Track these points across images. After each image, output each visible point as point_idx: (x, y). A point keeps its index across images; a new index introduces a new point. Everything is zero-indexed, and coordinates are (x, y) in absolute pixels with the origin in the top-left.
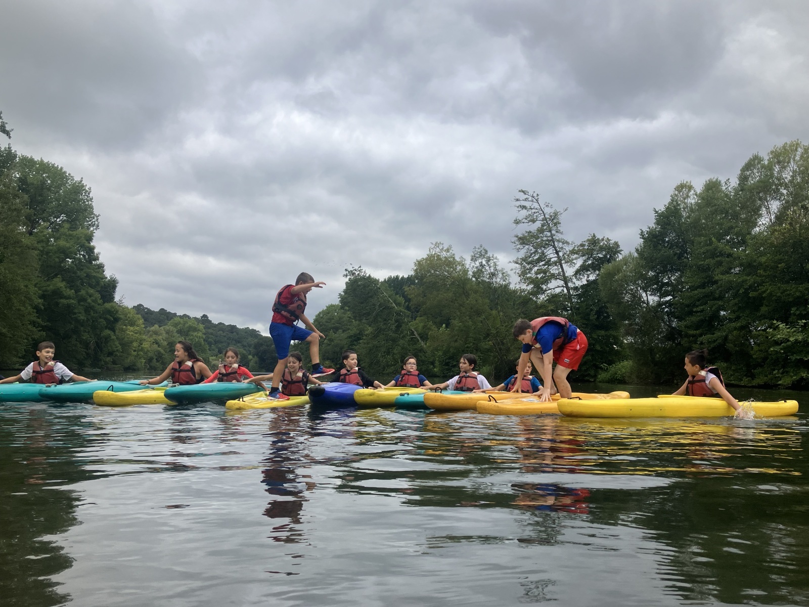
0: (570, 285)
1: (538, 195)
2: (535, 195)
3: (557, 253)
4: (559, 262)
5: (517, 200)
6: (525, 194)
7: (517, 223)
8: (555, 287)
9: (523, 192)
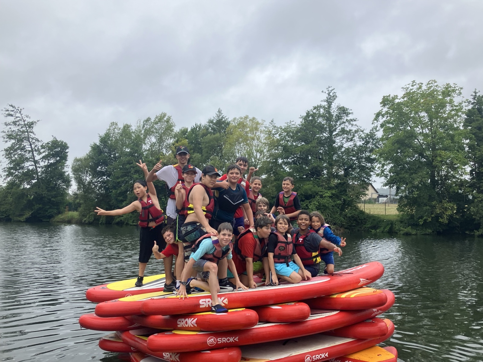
0: (38, 165)
1: (21, 110)
2: (19, 109)
3: (31, 145)
4: (32, 151)
5: (8, 110)
6: (13, 108)
7: (7, 125)
8: (29, 165)
9: (12, 106)
